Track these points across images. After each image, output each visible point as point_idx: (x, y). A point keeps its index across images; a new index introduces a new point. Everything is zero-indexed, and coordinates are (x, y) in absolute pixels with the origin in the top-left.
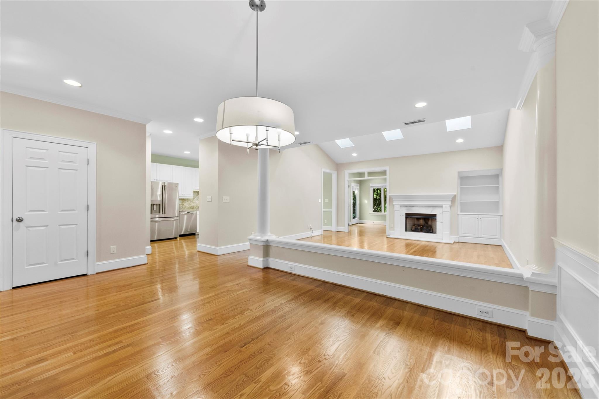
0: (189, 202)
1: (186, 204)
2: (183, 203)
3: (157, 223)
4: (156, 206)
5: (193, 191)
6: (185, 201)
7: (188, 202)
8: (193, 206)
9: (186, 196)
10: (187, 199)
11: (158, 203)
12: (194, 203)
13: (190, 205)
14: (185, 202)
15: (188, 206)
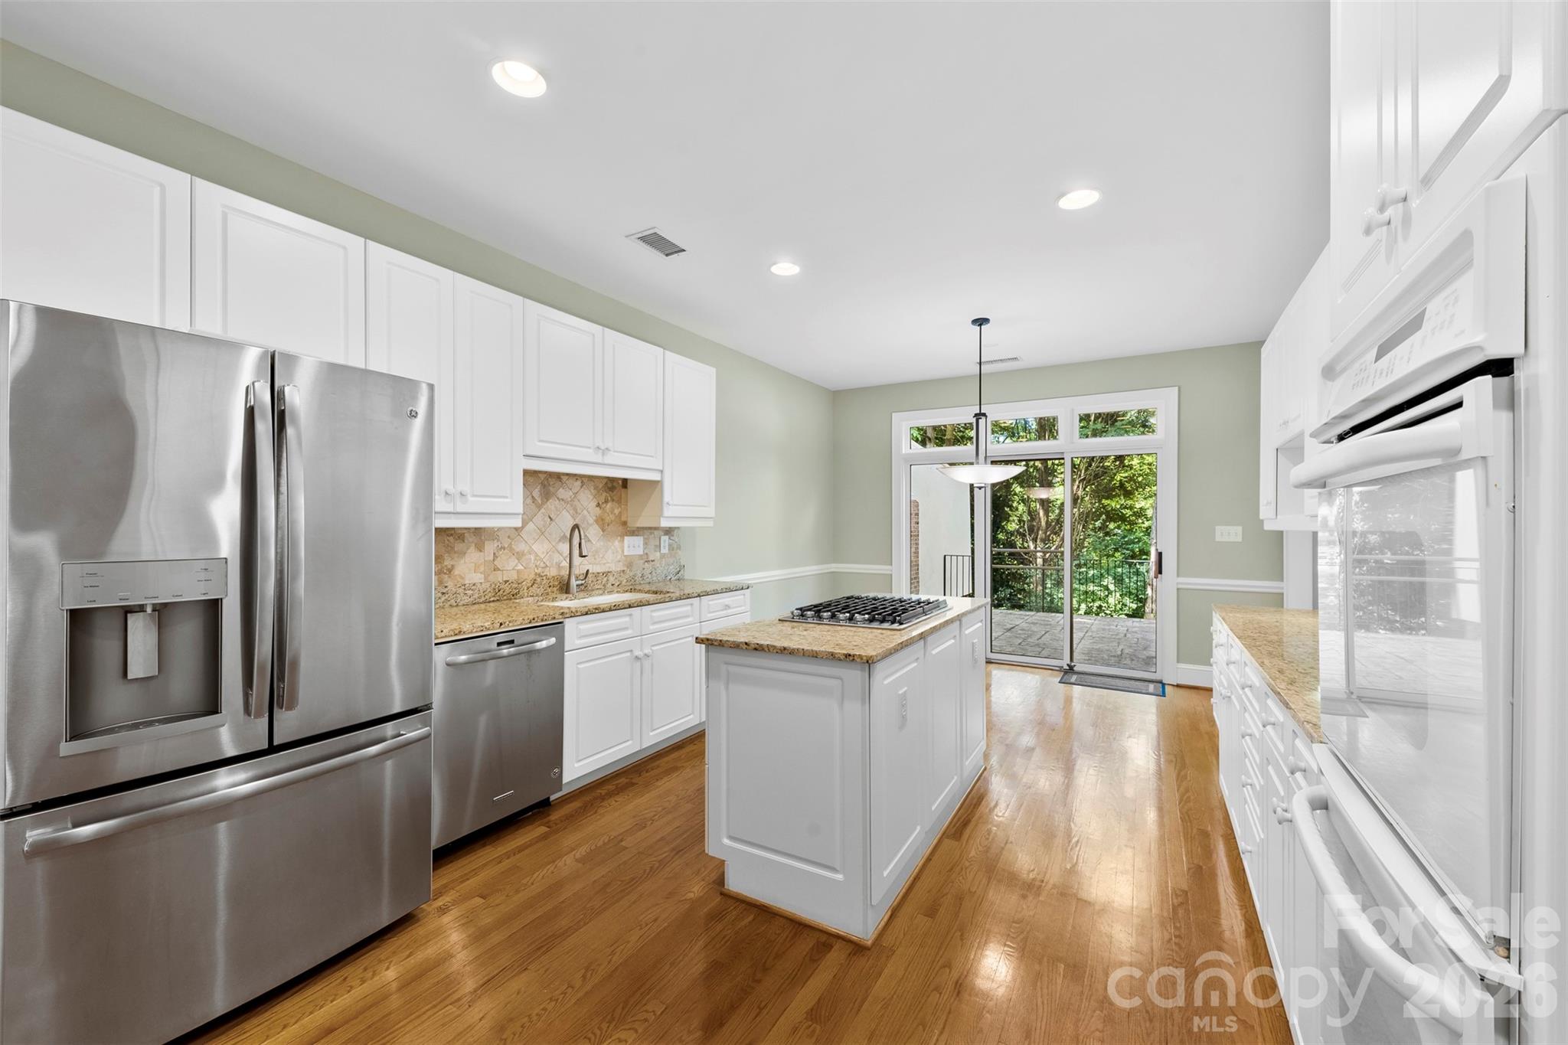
0: (490, 547)
1: (470, 569)
2: (448, 562)
3: (222, 826)
4: (161, 627)
5: (526, 473)
6: (459, 546)
7: (480, 548)
8: (513, 576)
9: (473, 504)
10: (477, 531)
11: (195, 592)
12: (519, 556)
13: (496, 569)
14: (463, 554)
15: (478, 578)
